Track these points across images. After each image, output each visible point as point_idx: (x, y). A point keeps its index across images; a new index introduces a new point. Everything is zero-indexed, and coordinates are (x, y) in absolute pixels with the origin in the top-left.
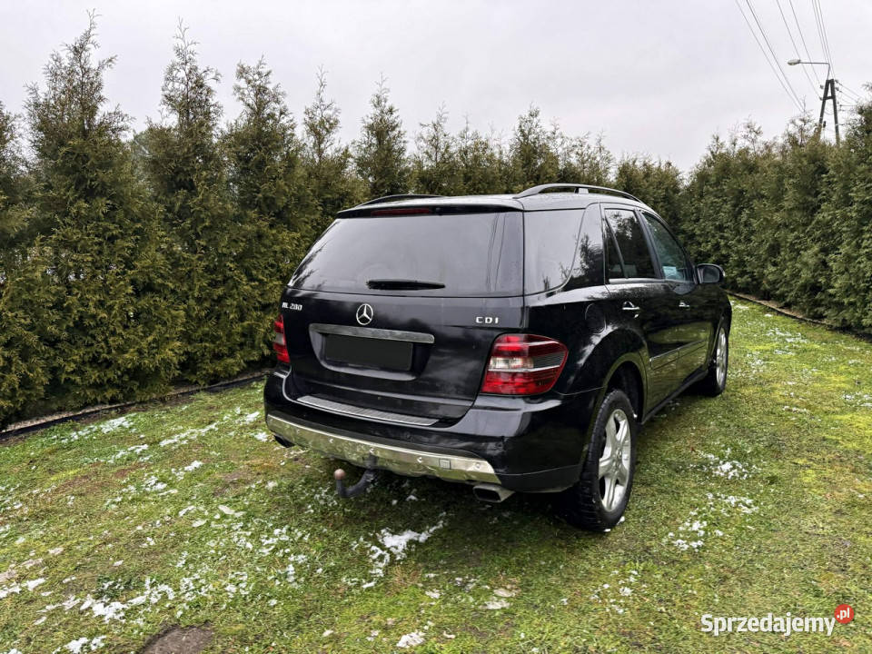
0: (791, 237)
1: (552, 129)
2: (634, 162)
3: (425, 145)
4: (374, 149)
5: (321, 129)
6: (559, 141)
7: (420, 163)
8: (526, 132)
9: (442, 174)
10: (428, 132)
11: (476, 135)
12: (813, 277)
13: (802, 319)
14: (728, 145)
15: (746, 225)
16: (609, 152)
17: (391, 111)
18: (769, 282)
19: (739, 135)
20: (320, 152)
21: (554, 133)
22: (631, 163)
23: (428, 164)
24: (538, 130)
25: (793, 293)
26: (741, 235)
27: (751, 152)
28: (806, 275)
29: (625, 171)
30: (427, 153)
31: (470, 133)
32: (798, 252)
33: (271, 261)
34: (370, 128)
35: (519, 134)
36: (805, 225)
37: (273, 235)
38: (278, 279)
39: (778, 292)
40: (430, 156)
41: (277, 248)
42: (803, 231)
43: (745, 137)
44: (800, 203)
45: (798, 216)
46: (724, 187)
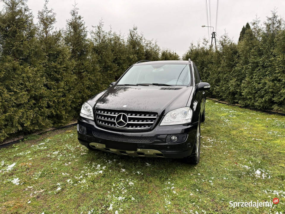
0: (225, 76)
1: (141, 36)
2: (167, 51)
3: (94, 35)
4: (72, 34)
5: (47, 22)
6: (144, 41)
7: (92, 43)
8: (132, 36)
9: (103, 47)
10: (95, 30)
11: (114, 34)
12: (234, 89)
13: (228, 104)
14: (197, 46)
15: (206, 73)
16: (159, 47)
17: (80, 18)
18: (216, 92)
19: (200, 43)
20: (47, 32)
21: (142, 38)
22: (166, 52)
23: (95, 44)
24: (137, 35)
25: (226, 95)
26: (204, 76)
27: (205, 48)
28: (232, 89)
29: (164, 54)
30: (95, 39)
31: (112, 33)
32: (228, 81)
33: (21, 81)
34: (71, 24)
35: (130, 36)
36: (230, 72)
37: (22, 69)
38: (25, 91)
39: (220, 95)
40: (96, 40)
41: (24, 75)
42: (229, 74)
43: (203, 43)
44: (228, 64)
45: (227, 69)
46: (197, 60)
